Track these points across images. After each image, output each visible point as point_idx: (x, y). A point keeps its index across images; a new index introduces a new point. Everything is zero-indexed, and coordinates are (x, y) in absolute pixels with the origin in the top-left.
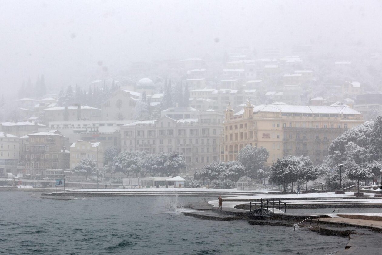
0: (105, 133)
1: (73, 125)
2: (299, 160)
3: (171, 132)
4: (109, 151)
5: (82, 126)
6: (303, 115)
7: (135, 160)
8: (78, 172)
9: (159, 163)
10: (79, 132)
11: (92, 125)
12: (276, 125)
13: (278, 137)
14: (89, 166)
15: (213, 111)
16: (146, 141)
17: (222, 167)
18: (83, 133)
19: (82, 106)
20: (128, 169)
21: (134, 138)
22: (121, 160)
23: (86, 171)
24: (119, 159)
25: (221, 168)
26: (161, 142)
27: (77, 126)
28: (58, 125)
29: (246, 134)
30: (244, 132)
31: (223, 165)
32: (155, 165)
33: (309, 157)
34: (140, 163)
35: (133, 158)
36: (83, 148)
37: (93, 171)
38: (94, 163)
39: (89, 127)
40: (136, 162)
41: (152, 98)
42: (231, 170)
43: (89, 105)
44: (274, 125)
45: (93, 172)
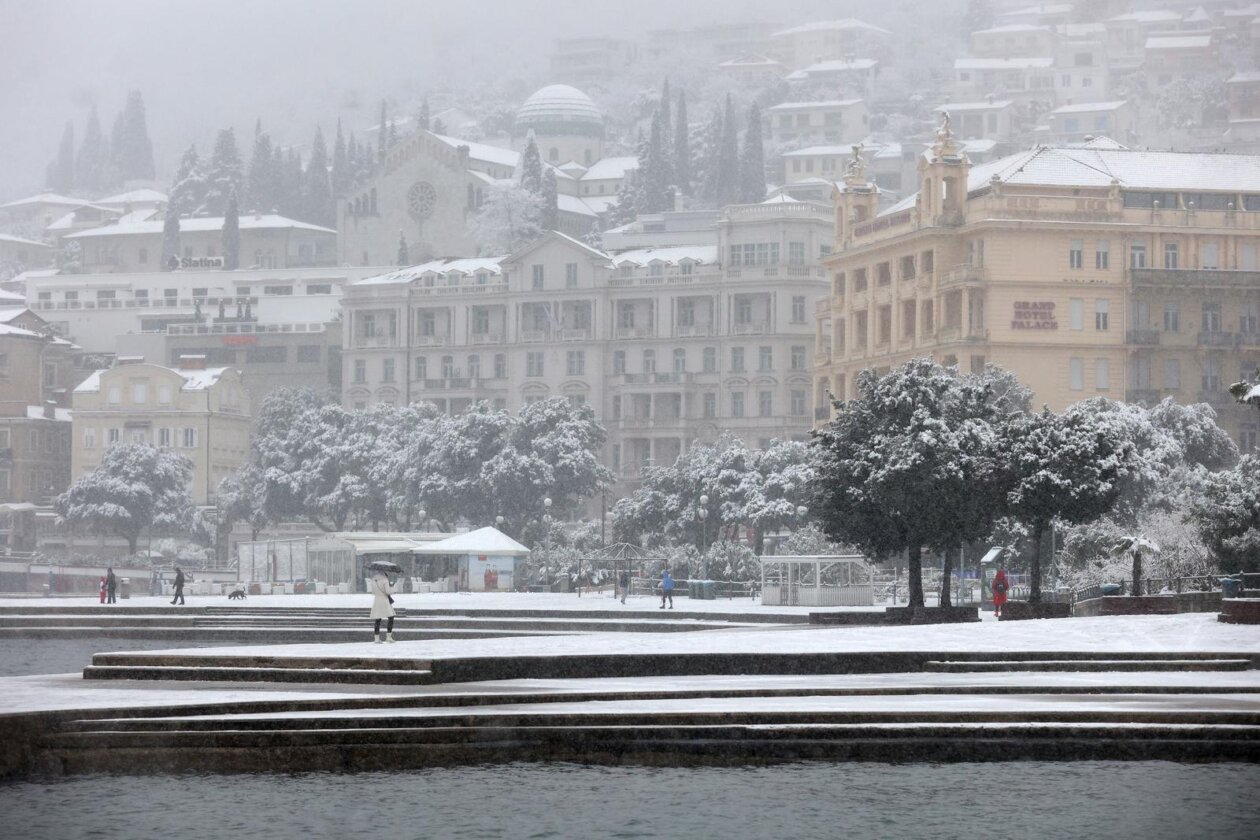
0: (286, 327)
1: (143, 293)
2: (1146, 425)
3: (580, 313)
4: (282, 413)
5: (186, 294)
6: (1241, 202)
7: (361, 449)
8: (85, 514)
9: (459, 465)
10: (160, 323)
11: (232, 294)
12: (1089, 259)
13: (1102, 322)
14: (137, 487)
15: (788, 204)
16: (460, 364)
17: (734, 473)
18: (181, 326)
19: (253, 217)
20: (325, 498)
21: (404, 344)
22: (300, 451)
23: (123, 512)
24: (287, 448)
25: (729, 481)
26: (535, 365)
27: (161, 296)
28: (71, 294)
29: (929, 304)
30: (920, 298)
31: (737, 464)
32: (436, 476)
33: (1210, 408)
34: (385, 468)
35: (353, 442)
36: (140, 394)
37: (159, 511)
38: (166, 470)
39: (213, 302)
40: (367, 462)
41: (587, 177)
42: (775, 492)
43: (282, 213)
44: (1077, 259)
45: (162, 516)
